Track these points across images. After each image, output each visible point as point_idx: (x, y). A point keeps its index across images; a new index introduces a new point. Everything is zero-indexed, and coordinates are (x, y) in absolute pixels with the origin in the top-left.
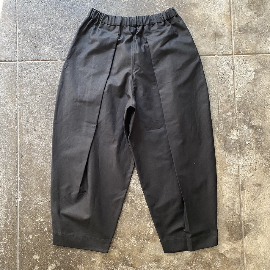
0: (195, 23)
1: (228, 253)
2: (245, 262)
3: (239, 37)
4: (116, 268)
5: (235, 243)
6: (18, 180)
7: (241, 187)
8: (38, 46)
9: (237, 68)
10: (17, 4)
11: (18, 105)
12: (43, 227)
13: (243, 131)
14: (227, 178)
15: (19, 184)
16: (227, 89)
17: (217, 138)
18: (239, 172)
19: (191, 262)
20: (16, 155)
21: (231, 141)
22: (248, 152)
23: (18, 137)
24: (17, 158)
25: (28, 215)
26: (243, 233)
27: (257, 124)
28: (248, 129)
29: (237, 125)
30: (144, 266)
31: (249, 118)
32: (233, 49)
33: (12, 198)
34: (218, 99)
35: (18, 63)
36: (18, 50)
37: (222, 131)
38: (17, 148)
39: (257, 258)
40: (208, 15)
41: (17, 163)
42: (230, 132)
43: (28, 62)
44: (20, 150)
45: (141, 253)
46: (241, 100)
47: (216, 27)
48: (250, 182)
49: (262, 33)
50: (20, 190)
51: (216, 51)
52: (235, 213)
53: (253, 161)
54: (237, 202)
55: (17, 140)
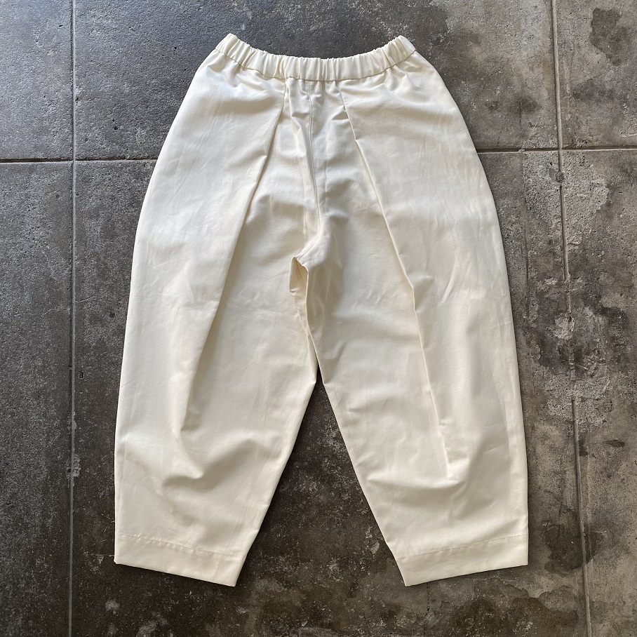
0: (475, 77)
1: (548, 599)
2: (589, 618)
3: (573, 110)
4: (294, 632)
5: (565, 575)
6: (73, 429)
7: (578, 445)
8: (121, 127)
9: (569, 179)
10: (74, 33)
11: (74, 260)
13: (583, 320)
14: (547, 427)
15: (75, 438)
16: (545, 225)
17: (524, 335)
18: (573, 413)
19: (465, 618)
20: (68, 372)
21: (555, 343)
22: (593, 367)
23: (74, 331)
24: (71, 378)
25: (94, 509)
26: (584, 552)
27: (614, 305)
28: (594, 316)
29: (570, 307)
30: (359, 628)
31: (596, 292)
32: (560, 135)
33: (58, 470)
34: (526, 248)
35: (74, 165)
36: (75, 136)
37: (534, 321)
38: (71, 354)
39: (616, 611)
40: (503, 60)
41: (71, 391)
42: (554, 324)
43: (98, 161)
44: (77, 360)
45: (352, 596)
46: (579, 250)
47: (523, 87)
48: (599, 437)
49: (625, 100)
50: (76, 452)
51: (521, 141)
52: (566, 506)
53: (605, 388)
54: (570, 482)
55: (71, 337)
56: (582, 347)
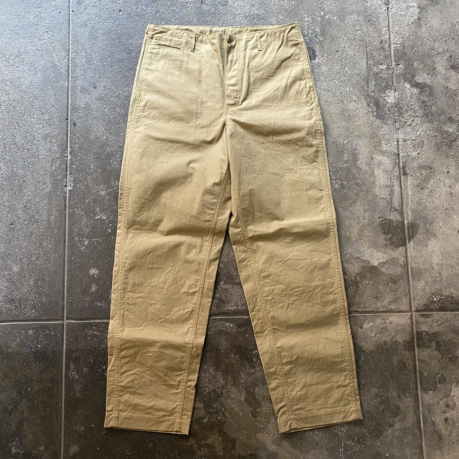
1: (383, 266)
2: (410, 279)
5: (394, 251)
7: (402, 170)
9: (393, 3)
11: (70, 52)
12: (106, 227)
13: (404, 90)
14: (381, 158)
16: (380, 32)
17: (366, 100)
18: (398, 148)
21: (386, 105)
22: (411, 120)
24: (67, 127)
26: (407, 236)
27: (423, 81)
28: (411, 88)
29: (395, 83)
31: (412, 73)
33: (58, 184)
34: (366, 46)
37: (372, 91)
39: (428, 274)
41: (67, 135)
42: (385, 93)
44: (72, 115)
46: (400, 47)
52: (394, 208)
53: (418, 133)
54: (397, 192)
56: (403, 107)
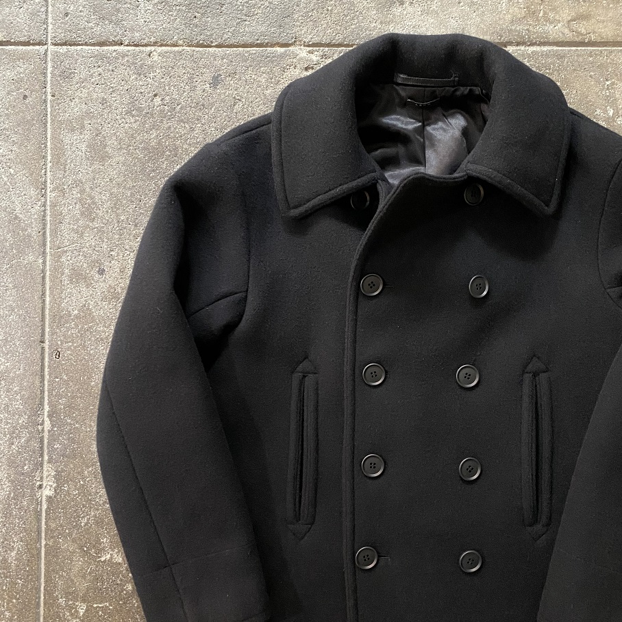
6: (46, 429)
15: (48, 442)
20: (39, 349)
23: (48, 293)
25: (74, 541)
35: (49, 53)
36: (50, 9)
38: (43, 326)
43: (84, 47)
50: (49, 462)
55: (44, 301)
